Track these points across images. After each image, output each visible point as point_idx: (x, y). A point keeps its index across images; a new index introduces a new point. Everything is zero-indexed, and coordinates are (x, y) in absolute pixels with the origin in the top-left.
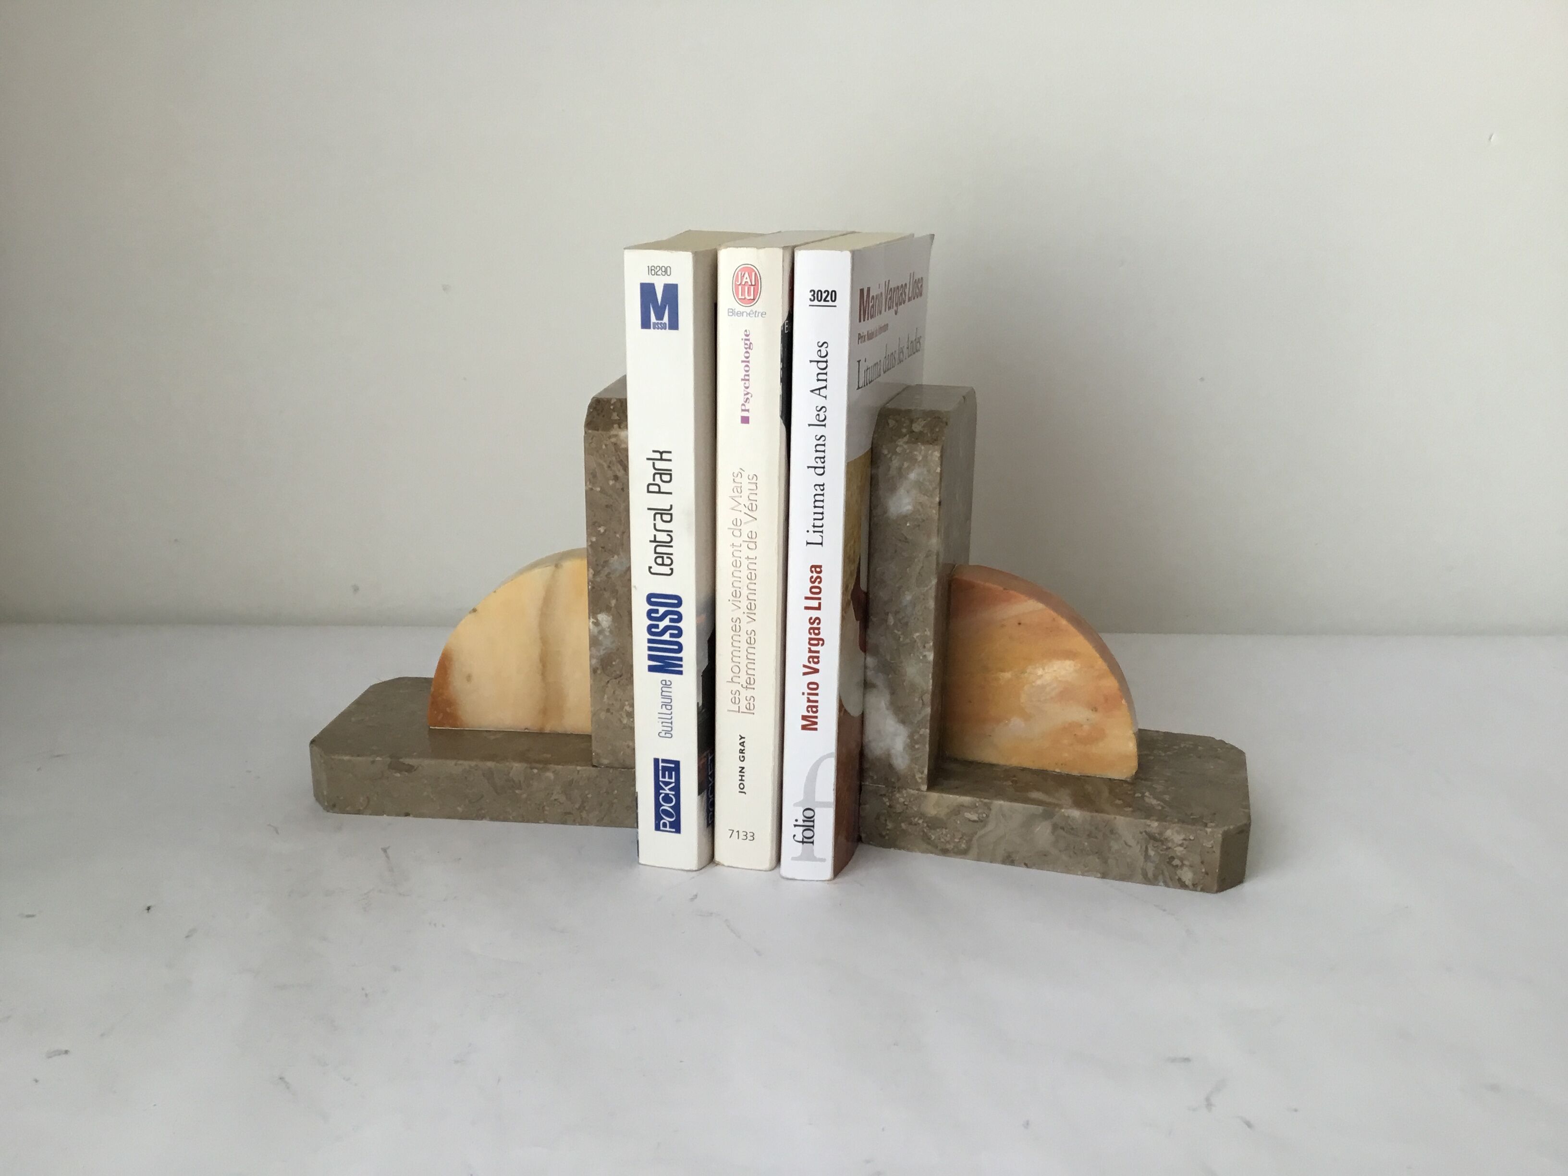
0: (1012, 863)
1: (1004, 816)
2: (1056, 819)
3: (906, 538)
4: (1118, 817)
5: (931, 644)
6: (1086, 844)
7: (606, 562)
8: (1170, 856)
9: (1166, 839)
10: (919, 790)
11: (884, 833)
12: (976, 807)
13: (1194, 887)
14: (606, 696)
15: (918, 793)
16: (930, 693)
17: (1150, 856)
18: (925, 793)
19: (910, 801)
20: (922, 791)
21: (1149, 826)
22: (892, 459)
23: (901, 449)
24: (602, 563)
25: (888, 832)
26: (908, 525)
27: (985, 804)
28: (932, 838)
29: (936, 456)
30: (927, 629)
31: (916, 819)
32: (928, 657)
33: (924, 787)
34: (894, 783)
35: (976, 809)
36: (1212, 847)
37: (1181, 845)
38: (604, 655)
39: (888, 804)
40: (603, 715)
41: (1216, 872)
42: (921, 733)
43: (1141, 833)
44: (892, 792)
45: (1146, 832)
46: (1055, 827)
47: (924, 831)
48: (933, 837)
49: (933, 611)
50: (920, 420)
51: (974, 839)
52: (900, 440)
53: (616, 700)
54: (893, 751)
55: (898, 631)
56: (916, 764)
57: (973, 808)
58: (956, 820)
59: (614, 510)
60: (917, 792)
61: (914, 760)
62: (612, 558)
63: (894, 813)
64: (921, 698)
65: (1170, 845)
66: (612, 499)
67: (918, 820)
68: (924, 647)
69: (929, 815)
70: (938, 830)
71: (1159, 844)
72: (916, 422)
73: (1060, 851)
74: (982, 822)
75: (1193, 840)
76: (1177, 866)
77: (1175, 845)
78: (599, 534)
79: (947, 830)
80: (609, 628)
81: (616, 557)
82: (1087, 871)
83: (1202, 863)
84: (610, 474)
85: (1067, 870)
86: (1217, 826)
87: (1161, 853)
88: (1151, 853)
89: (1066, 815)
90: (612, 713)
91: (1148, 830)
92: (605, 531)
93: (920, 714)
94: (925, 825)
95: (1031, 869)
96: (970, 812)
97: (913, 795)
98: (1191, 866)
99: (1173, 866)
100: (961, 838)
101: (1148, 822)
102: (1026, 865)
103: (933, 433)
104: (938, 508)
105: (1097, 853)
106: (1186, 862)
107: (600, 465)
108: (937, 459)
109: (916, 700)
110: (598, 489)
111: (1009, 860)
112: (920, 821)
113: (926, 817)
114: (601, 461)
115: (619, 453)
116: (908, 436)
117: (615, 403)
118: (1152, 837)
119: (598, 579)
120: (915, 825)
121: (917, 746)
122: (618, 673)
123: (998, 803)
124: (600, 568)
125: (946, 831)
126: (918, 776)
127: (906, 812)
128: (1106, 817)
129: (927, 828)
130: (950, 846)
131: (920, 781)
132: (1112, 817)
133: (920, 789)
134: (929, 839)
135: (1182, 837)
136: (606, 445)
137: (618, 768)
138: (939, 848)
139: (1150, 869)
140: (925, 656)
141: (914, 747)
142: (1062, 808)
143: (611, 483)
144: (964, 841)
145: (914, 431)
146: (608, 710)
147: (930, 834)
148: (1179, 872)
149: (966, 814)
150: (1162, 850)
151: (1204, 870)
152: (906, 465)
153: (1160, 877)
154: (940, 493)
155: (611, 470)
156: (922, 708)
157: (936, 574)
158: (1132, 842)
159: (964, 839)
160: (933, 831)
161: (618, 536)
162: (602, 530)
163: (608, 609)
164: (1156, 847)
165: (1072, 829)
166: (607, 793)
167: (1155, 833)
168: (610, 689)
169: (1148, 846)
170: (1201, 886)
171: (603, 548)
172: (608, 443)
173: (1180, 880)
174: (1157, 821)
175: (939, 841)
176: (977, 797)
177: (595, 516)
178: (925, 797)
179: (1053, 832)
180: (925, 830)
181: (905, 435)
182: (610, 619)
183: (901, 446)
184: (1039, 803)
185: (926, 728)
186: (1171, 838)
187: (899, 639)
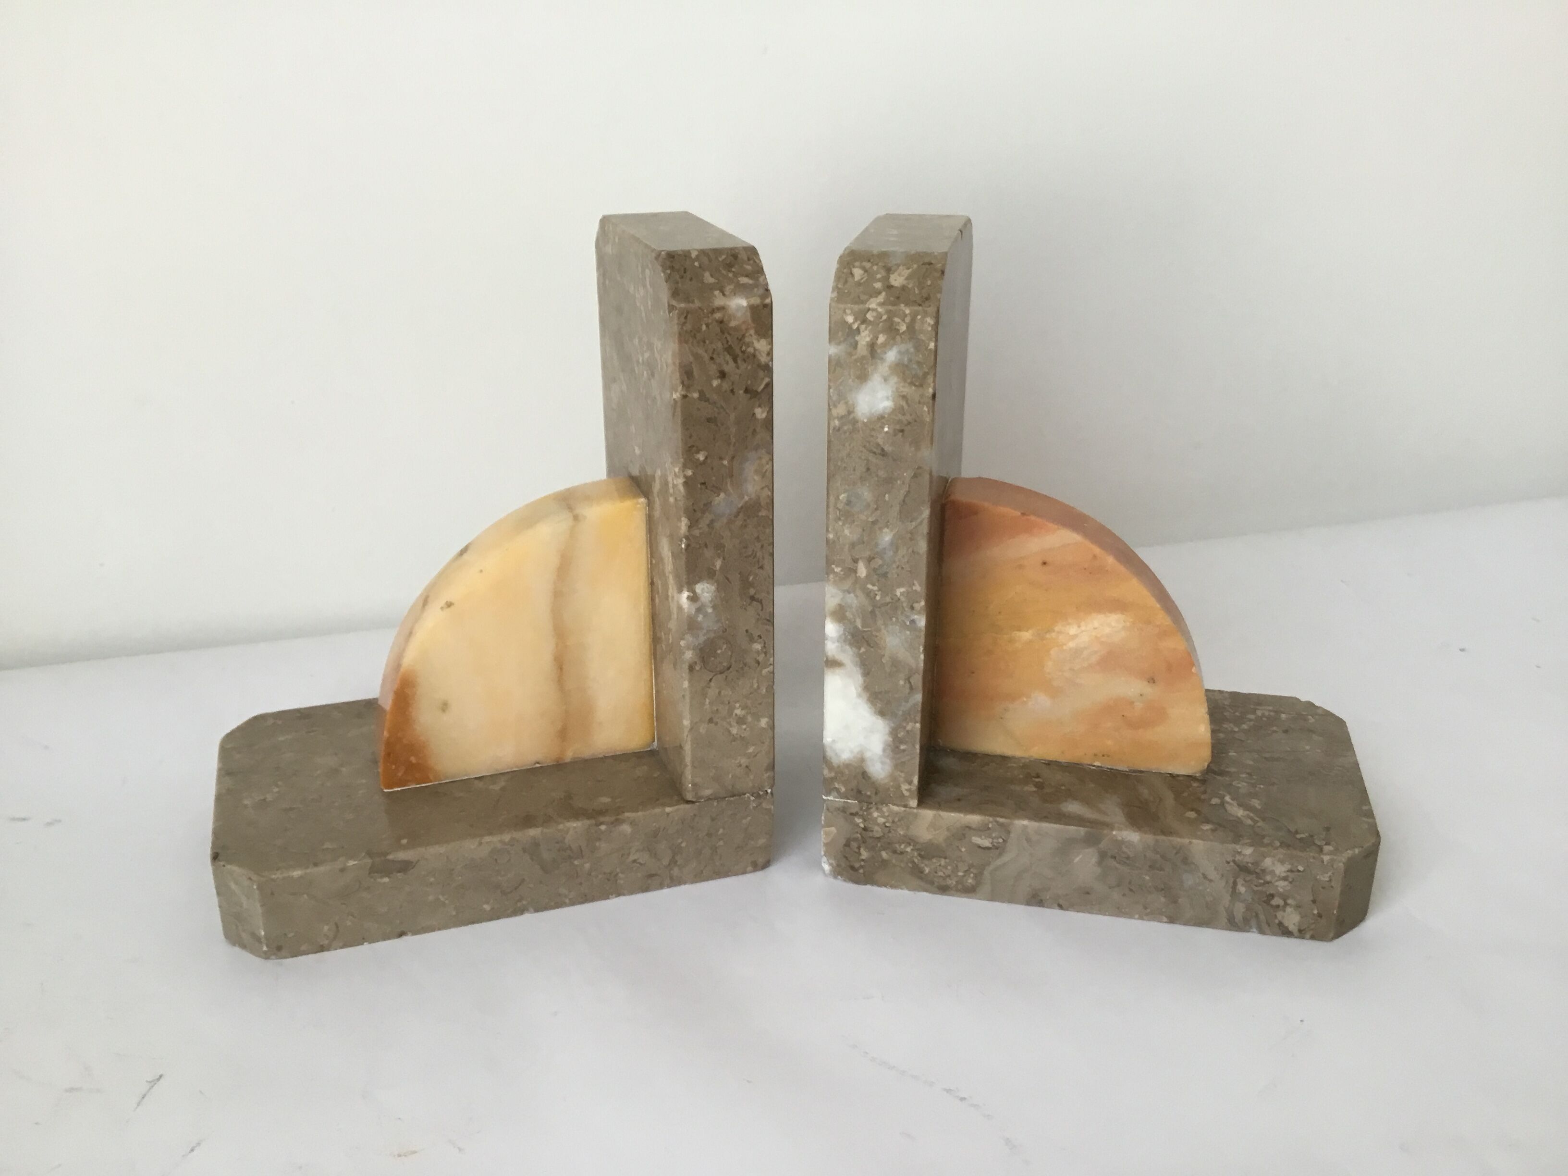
0: (1041, 903)
1: (1028, 840)
2: (1103, 845)
3: (883, 450)
4: (1195, 841)
5: (923, 603)
6: (1147, 878)
7: (708, 505)
8: (1268, 893)
9: (1263, 871)
10: (905, 806)
11: (857, 865)
12: (989, 829)
13: (1301, 934)
14: (707, 701)
15: (905, 811)
16: (921, 674)
17: (1240, 893)
18: (915, 811)
19: (893, 822)
20: (911, 808)
21: (1240, 853)
22: (861, 331)
23: (875, 314)
24: (702, 507)
25: (862, 863)
26: (886, 429)
27: (1001, 825)
28: (925, 870)
29: (929, 324)
30: (916, 582)
31: (903, 846)
32: (917, 622)
33: (914, 803)
34: (869, 797)
35: (988, 832)
36: (1330, 881)
37: (1285, 879)
38: (704, 642)
39: (862, 826)
40: (703, 729)
41: (1333, 913)
42: (909, 728)
43: (1228, 863)
44: (868, 809)
45: (1234, 861)
46: (1103, 855)
47: (913, 862)
48: (927, 870)
49: (925, 556)
50: (901, 267)
51: (986, 872)
52: (872, 300)
53: (723, 703)
54: (868, 755)
55: (874, 585)
56: (902, 772)
57: (983, 830)
58: (960, 847)
59: (719, 425)
60: (903, 809)
61: (899, 766)
62: (716, 498)
63: (870, 837)
64: (908, 680)
65: (1268, 878)
66: (717, 408)
67: (906, 847)
68: (912, 608)
69: (921, 841)
70: (934, 860)
71: (1253, 877)
72: (895, 271)
73: (1110, 888)
74: (998, 849)
75: (1304, 871)
76: (1278, 906)
77: (1276, 878)
78: (697, 465)
79: (947, 861)
80: (711, 602)
81: (722, 495)
82: (1147, 915)
83: (1314, 902)
84: (713, 369)
85: (1119, 911)
86: (1336, 851)
87: (1256, 889)
88: (1242, 889)
89: (1120, 838)
90: (716, 724)
91: (1238, 858)
92: (706, 458)
93: (907, 702)
94: (916, 854)
95: (1067, 912)
96: (980, 836)
97: (897, 813)
98: (1298, 907)
99: (1272, 906)
100: (966, 871)
101: (1238, 848)
102: (1061, 907)
103: (923, 288)
104: (931, 404)
105: (1163, 889)
106: (1289, 901)
107: (697, 356)
108: (930, 329)
109: (902, 682)
110: (696, 395)
111: (1036, 899)
112: (909, 849)
113: (918, 843)
114: (701, 351)
115: (726, 335)
116: (884, 294)
117: (697, 256)
118: (1243, 869)
119: (697, 532)
120: (902, 853)
121: (902, 747)
122: (725, 664)
123: (1022, 823)
124: (699, 514)
125: (945, 862)
126: (905, 787)
127: (889, 837)
128: (1177, 840)
129: (919, 858)
130: (952, 882)
131: (906, 794)
132: (1186, 841)
133: (907, 805)
134: (922, 872)
135: (1287, 866)
136: (707, 325)
137: (725, 798)
138: (936, 884)
139: (1239, 909)
140: (913, 622)
141: (898, 747)
142: (1112, 829)
143: (715, 383)
144: (972, 875)
145: (892, 286)
146: (711, 721)
147: (923, 865)
148: (1280, 914)
149: (974, 838)
150: (1256, 886)
151: (1316, 912)
152: (882, 339)
153: (1253, 922)
154: (934, 381)
155: (715, 363)
156: (909, 693)
157: (929, 501)
158: (1213, 874)
159: (972, 873)
160: (927, 862)
161: (725, 462)
162: (701, 457)
163: (710, 575)
164: (1249, 881)
165: (1128, 858)
166: (709, 835)
167: (1248, 863)
168: (712, 692)
169: (1238, 880)
170: (1311, 932)
171: (704, 484)
172: (710, 321)
173: (1280, 924)
174: (1251, 845)
175: (936, 875)
176: (990, 816)
177: (690, 437)
178: (916, 816)
179: (1100, 863)
180: (916, 860)
181: (880, 293)
182: (713, 588)
183: (874, 310)
184: (1080, 821)
185: (916, 722)
186: (1271, 869)
187: (875, 597)
